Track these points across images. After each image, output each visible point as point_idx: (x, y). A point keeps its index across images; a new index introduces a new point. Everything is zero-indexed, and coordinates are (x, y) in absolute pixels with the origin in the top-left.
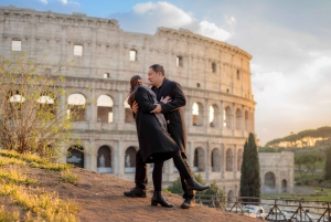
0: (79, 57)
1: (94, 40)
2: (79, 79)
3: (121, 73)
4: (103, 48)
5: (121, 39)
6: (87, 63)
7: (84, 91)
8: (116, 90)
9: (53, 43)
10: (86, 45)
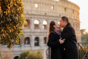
0: (37, 8)
1: (41, 2)
2: (38, 15)
3: (50, 13)
4: (44, 5)
5: (49, 2)
6: (39, 10)
7: (39, 19)
8: (49, 19)
9: (29, 3)
10: (39, 4)
